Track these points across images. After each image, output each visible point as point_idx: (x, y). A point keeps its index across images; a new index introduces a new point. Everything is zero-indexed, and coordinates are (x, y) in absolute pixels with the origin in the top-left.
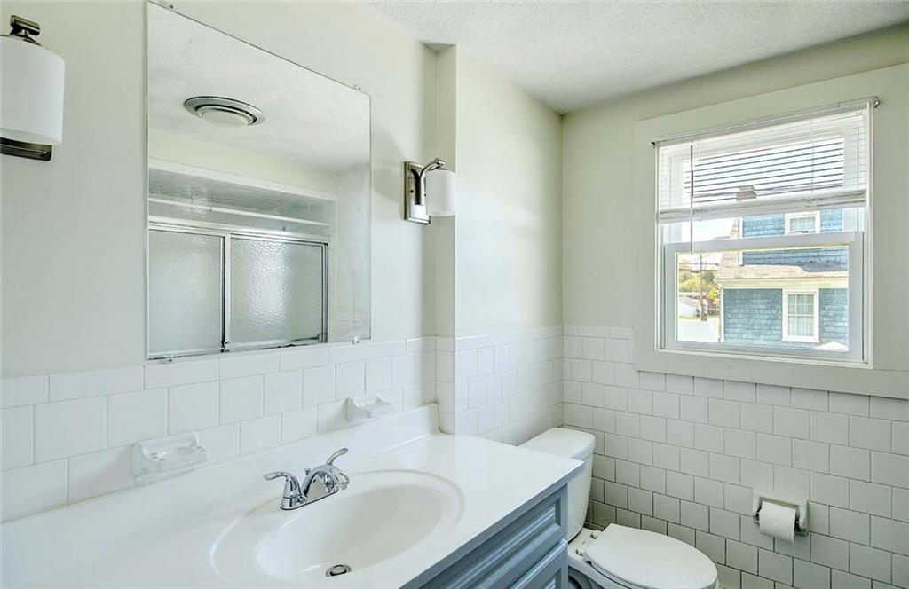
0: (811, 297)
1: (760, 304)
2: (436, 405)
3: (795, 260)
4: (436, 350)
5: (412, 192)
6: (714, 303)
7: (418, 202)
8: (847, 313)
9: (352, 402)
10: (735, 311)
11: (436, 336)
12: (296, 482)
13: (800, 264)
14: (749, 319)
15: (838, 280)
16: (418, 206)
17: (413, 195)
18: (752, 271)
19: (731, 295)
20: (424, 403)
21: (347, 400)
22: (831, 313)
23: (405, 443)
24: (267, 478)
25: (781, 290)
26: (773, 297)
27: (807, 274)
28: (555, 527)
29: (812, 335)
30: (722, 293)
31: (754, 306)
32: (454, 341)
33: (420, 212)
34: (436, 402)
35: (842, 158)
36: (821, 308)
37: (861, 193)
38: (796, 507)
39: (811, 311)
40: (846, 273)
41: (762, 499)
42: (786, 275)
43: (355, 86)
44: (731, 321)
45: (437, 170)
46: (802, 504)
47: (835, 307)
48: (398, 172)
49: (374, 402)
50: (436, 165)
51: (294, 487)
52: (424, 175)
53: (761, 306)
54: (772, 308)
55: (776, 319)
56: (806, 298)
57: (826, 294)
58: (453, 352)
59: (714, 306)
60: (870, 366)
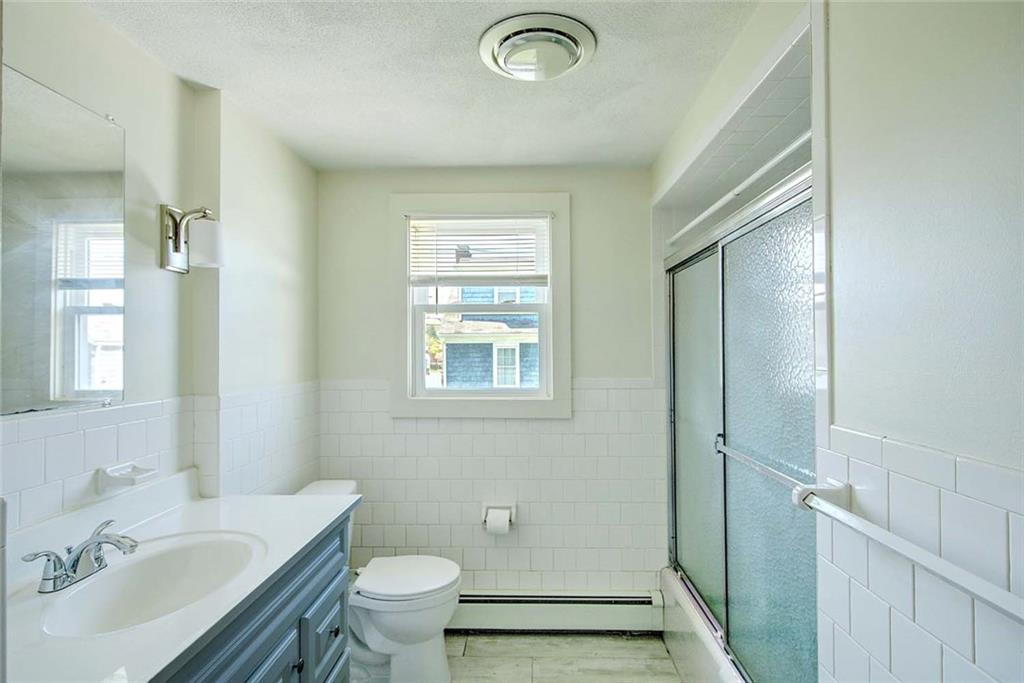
0: (514, 350)
1: (476, 357)
2: (195, 469)
3: (502, 318)
4: (193, 411)
5: (170, 238)
6: (436, 357)
7: (177, 249)
8: (538, 364)
9: (104, 472)
10: (456, 364)
11: (194, 395)
12: (59, 559)
13: (505, 321)
14: (467, 371)
15: (531, 336)
16: (175, 254)
17: (171, 242)
18: (469, 327)
19: (452, 349)
20: (181, 470)
21: (98, 471)
22: (527, 364)
23: (160, 514)
24: (24, 559)
25: (491, 344)
26: (486, 349)
27: (510, 330)
28: (340, 555)
29: (514, 383)
30: (445, 347)
31: (470, 360)
32: (219, 397)
33: (178, 260)
34: (195, 466)
35: (534, 250)
36: (521, 361)
37: (544, 277)
38: (509, 508)
39: (514, 363)
40: (536, 330)
41: (488, 508)
42: (496, 330)
43: (107, 116)
44: (452, 375)
45: (203, 220)
46: (513, 504)
47: (530, 359)
48: (153, 214)
49: (129, 470)
50: (202, 214)
51: (58, 566)
52: (184, 222)
53: (477, 360)
54: (485, 361)
55: (488, 370)
56: (510, 352)
57: (524, 347)
58: (218, 410)
59: (436, 361)
60: (552, 398)
